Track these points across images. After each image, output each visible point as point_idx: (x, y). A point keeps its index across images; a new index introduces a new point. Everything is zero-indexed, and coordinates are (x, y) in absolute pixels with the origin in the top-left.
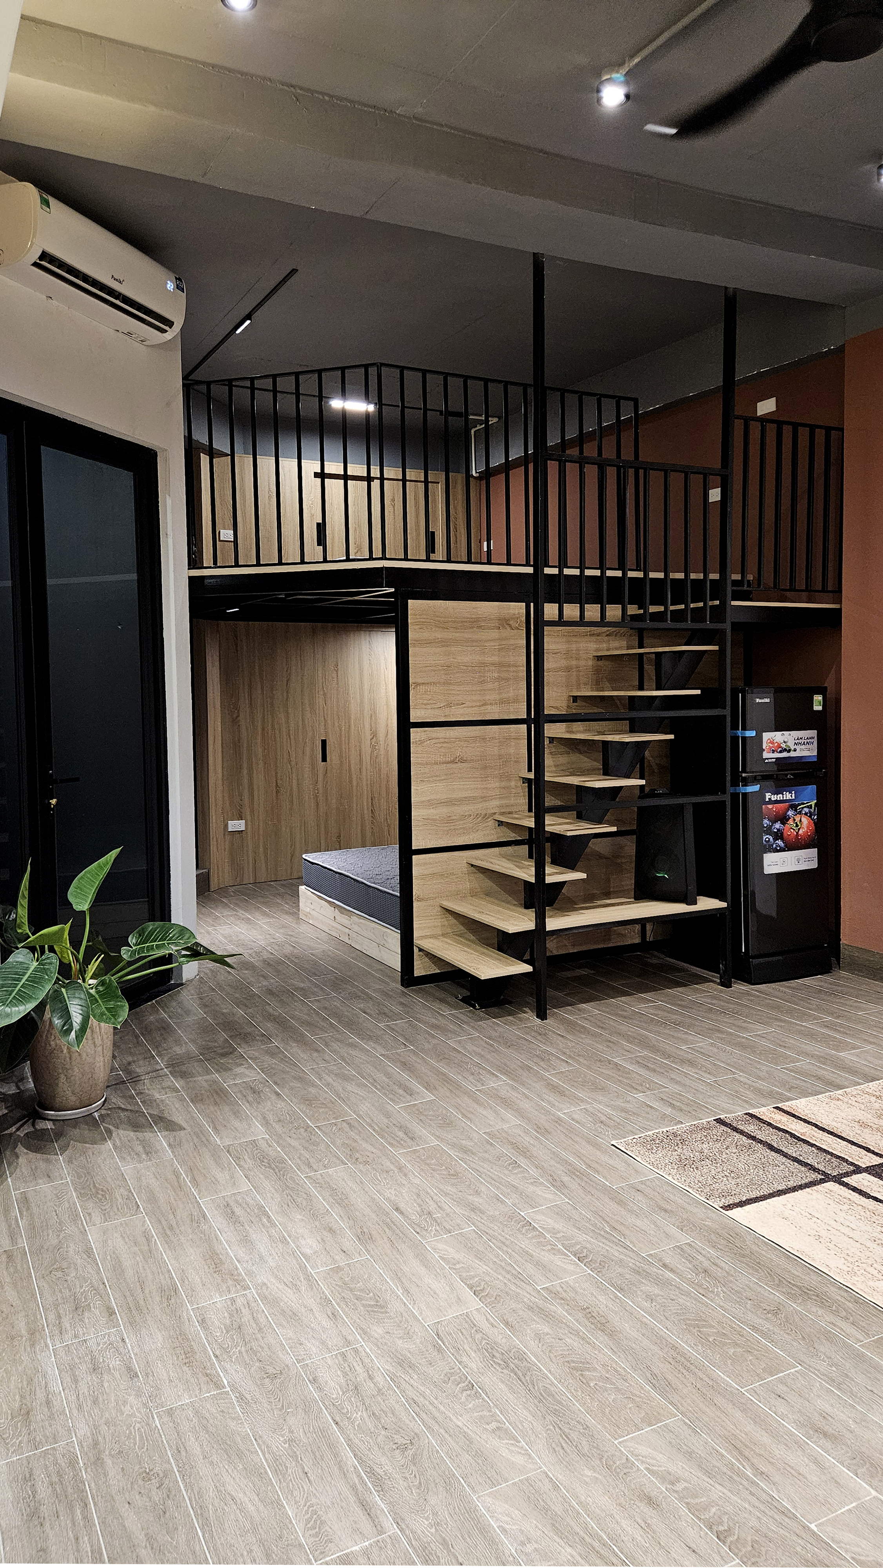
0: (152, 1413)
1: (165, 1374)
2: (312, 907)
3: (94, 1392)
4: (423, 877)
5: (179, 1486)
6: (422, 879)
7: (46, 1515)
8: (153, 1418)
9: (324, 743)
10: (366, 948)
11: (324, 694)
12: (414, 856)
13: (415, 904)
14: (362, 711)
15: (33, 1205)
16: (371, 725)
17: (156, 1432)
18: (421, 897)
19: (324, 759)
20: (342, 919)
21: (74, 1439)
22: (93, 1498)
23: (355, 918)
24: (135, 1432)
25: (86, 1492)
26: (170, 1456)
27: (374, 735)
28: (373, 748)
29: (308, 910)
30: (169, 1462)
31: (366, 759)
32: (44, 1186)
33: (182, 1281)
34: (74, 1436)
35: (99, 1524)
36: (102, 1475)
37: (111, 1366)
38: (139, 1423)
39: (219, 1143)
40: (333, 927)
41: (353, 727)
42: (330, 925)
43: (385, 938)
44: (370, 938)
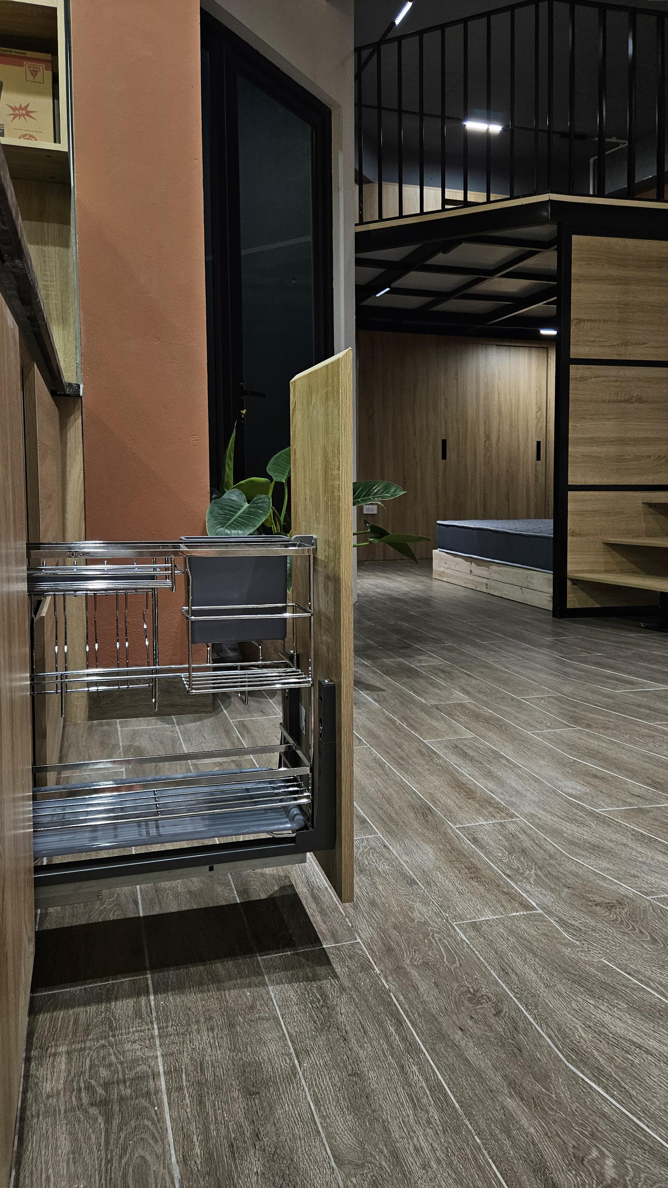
0: (451, 926)
1: (450, 886)
2: (446, 566)
3: (368, 894)
4: (580, 513)
5: (525, 1017)
6: (578, 514)
7: (348, 1028)
8: (455, 930)
9: (444, 442)
10: (507, 593)
11: (446, 399)
12: (569, 493)
13: (569, 539)
14: (478, 416)
15: (252, 730)
16: (485, 429)
17: (465, 946)
18: (578, 532)
19: (444, 457)
20: (479, 570)
21: (359, 940)
22: (408, 1016)
23: (494, 568)
24: (436, 943)
25: (395, 1005)
26: (496, 977)
27: (488, 437)
28: (487, 449)
29: (442, 569)
30: (498, 984)
31: (480, 459)
32: (258, 718)
33: (434, 803)
34: (358, 937)
35: (428, 1051)
36: (410, 988)
37: (380, 869)
38: (438, 933)
39: (424, 702)
40: (469, 580)
41: (469, 430)
42: (465, 578)
43: (529, 579)
44: (511, 582)
